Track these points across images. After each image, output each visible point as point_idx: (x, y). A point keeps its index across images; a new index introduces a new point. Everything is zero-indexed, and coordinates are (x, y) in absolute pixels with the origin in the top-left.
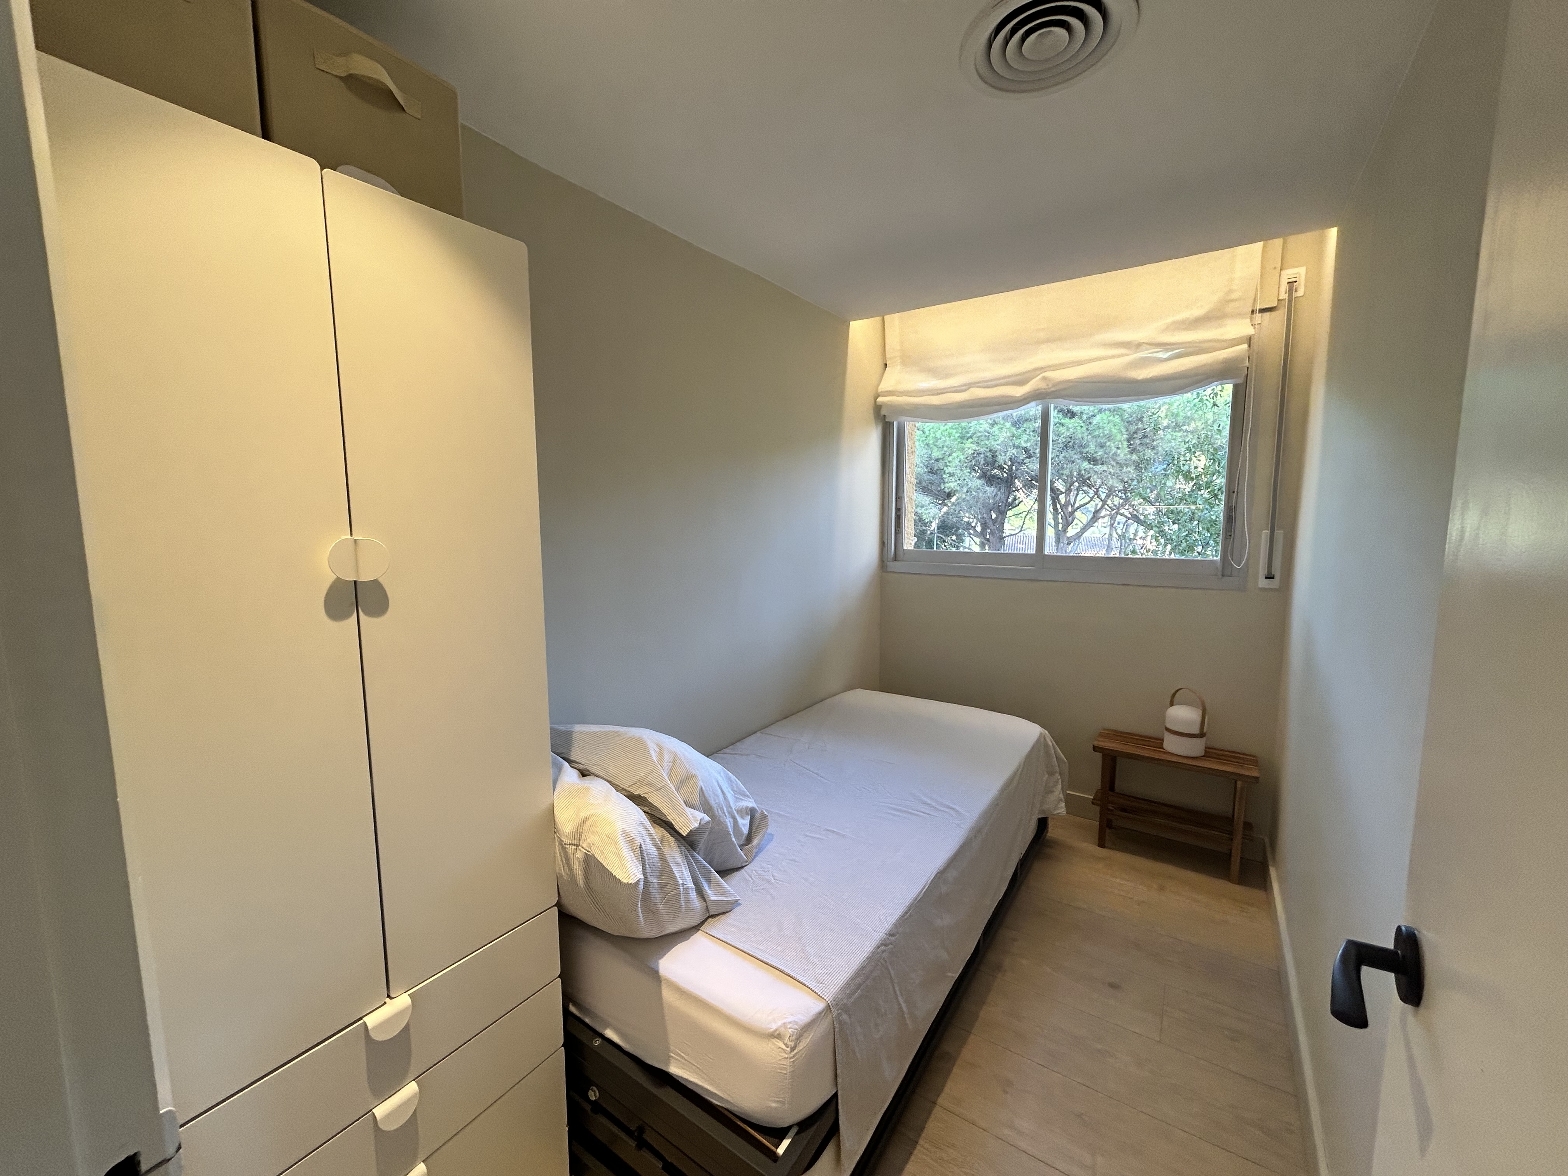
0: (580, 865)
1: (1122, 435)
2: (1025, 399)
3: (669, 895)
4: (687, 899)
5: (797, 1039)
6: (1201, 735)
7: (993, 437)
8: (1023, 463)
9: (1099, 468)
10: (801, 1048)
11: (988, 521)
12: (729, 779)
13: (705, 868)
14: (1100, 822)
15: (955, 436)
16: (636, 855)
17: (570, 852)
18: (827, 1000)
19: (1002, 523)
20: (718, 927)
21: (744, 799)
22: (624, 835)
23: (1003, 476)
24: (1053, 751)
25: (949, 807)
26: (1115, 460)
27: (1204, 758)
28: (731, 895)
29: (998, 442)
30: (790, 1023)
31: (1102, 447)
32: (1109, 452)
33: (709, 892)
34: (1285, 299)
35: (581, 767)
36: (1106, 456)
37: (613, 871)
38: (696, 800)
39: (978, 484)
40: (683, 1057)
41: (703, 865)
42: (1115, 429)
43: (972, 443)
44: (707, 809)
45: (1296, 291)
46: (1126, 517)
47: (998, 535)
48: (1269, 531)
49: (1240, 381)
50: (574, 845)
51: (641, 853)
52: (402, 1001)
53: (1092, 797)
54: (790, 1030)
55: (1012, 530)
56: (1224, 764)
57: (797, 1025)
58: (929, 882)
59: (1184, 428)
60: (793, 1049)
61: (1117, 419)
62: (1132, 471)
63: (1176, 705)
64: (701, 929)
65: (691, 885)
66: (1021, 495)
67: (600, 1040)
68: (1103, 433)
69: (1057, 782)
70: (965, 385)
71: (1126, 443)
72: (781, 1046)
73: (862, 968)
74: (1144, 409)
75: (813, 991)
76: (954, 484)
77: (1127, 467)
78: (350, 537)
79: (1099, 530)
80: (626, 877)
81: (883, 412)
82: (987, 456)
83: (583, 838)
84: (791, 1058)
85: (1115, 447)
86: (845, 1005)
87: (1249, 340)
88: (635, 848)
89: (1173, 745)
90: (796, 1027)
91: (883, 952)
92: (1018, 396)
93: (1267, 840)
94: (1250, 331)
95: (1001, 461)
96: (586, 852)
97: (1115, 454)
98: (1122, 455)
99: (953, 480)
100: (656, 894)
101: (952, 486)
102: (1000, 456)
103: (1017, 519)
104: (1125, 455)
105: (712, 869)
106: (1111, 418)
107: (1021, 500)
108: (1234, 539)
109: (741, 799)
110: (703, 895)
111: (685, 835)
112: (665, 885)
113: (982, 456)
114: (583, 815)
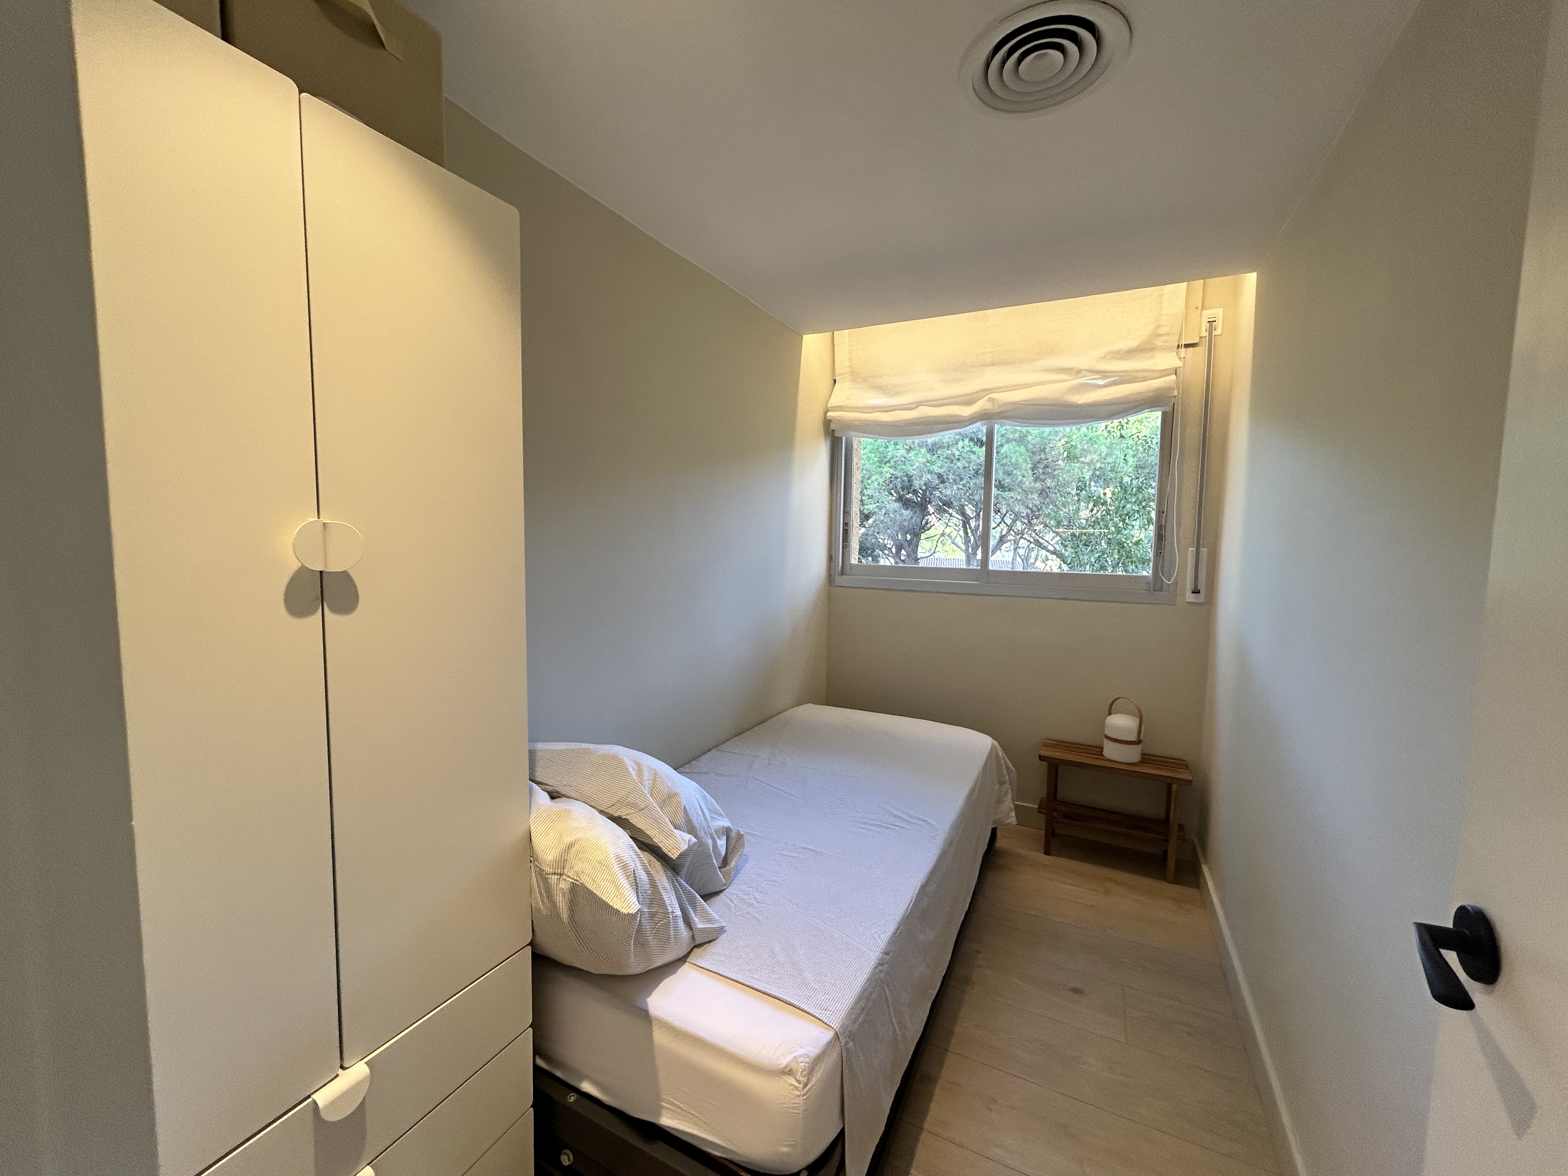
0: (564, 896)
1: (1028, 464)
2: (971, 419)
3: (659, 924)
4: (676, 928)
5: (809, 1074)
6: (1138, 742)
7: (909, 463)
8: (935, 488)
9: (1007, 494)
10: (813, 1084)
11: (903, 543)
12: (705, 798)
13: (690, 893)
14: (1046, 831)
15: (873, 460)
16: (631, 882)
17: (553, 882)
18: (835, 1028)
19: (917, 545)
20: (706, 957)
21: (718, 818)
22: (617, 860)
23: (917, 500)
24: (1003, 762)
25: (920, 820)
26: (1021, 487)
27: (1141, 764)
28: (716, 921)
29: (914, 467)
30: (801, 1056)
31: (1009, 475)
32: (1017, 480)
33: (696, 919)
34: (1206, 337)
35: (549, 789)
36: (1013, 483)
37: (610, 901)
38: (681, 821)
39: (896, 507)
40: (680, 1108)
41: (688, 891)
42: (1021, 459)
43: (890, 467)
44: (692, 830)
45: (1215, 330)
46: (1029, 541)
47: (913, 557)
48: (1195, 549)
49: (1168, 409)
50: (558, 874)
51: (635, 880)
52: (358, 1071)
53: (1037, 807)
54: (801, 1064)
55: (922, 552)
56: (1160, 769)
57: (808, 1058)
58: (914, 897)
59: (1082, 459)
60: (805, 1085)
61: (1022, 449)
62: (1036, 498)
63: (1116, 713)
64: (688, 960)
65: (679, 913)
66: (932, 519)
67: (576, 1096)
68: (1010, 462)
69: (1007, 791)
70: (913, 403)
71: (1030, 472)
72: (793, 1083)
73: (864, 990)
74: (1046, 441)
75: (819, 1019)
76: (873, 506)
77: (1032, 494)
78: (316, 519)
79: (1002, 554)
80: (625, 906)
81: (833, 427)
82: (903, 481)
83: (568, 866)
84: (804, 1095)
85: (1021, 475)
86: (850, 1032)
87: (1176, 372)
88: (629, 874)
89: (1112, 752)
90: (807, 1060)
91: (881, 971)
92: (965, 415)
93: (1196, 841)
94: (1179, 364)
95: (917, 486)
96: (573, 881)
97: (1021, 482)
98: (1027, 483)
99: (872, 502)
100: (646, 924)
101: (871, 508)
102: (915, 481)
103: (928, 542)
104: (1030, 483)
105: (697, 895)
106: (1017, 448)
107: (932, 524)
108: (1163, 556)
109: (717, 819)
110: (689, 923)
111: (674, 858)
112: (655, 914)
113: (899, 480)
114: (568, 840)
